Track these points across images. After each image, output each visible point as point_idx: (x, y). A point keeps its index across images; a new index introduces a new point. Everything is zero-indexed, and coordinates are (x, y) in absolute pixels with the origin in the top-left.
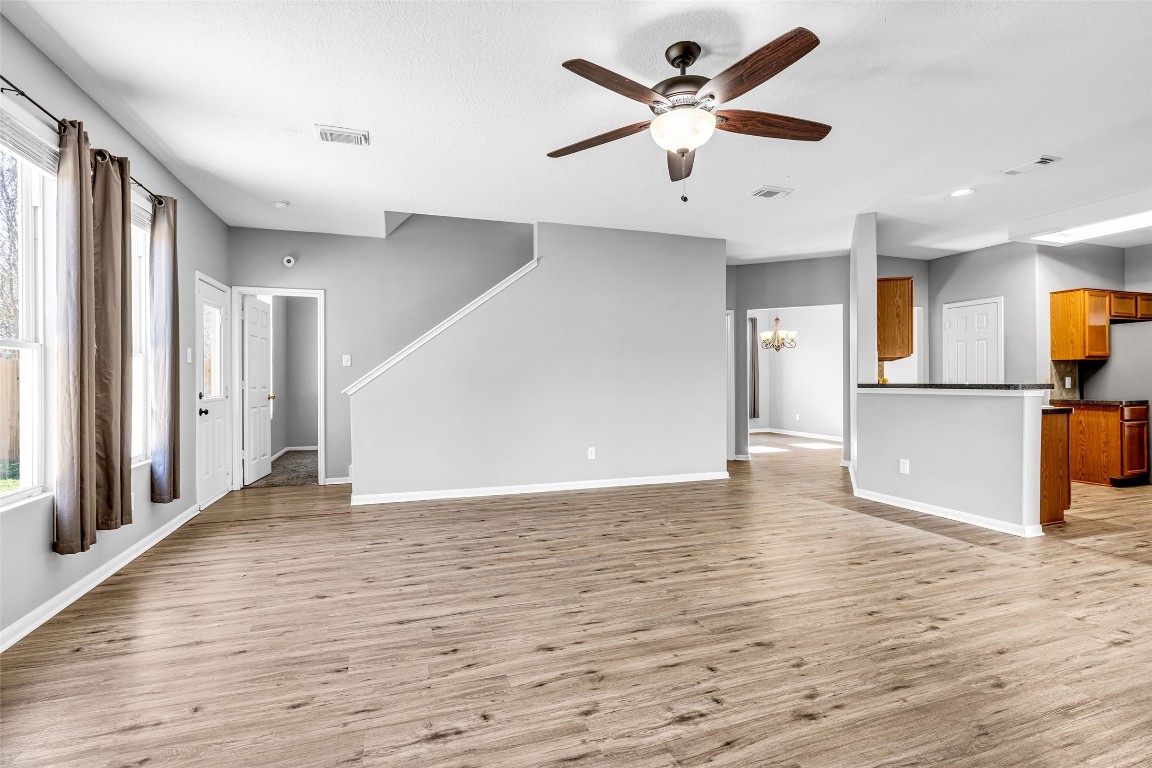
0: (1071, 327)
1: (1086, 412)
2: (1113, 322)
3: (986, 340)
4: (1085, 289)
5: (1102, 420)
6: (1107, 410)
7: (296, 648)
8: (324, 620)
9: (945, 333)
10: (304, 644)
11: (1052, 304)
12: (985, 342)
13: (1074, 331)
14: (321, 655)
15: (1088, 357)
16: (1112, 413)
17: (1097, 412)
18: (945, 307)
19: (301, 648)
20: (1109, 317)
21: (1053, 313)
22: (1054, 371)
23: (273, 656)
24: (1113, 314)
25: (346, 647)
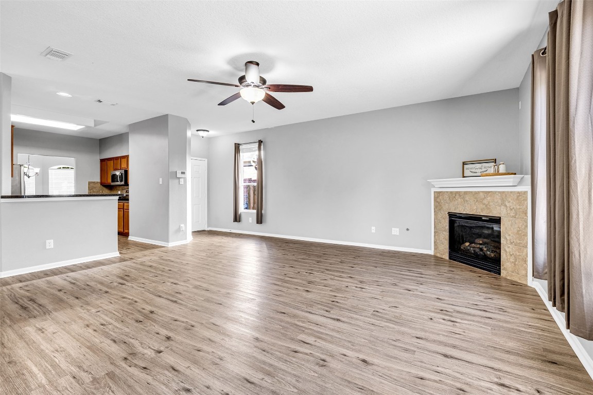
7: (391, 328)
8: (372, 339)
10: (386, 329)
14: (381, 320)
19: (388, 327)
23: (403, 329)
25: (369, 319)
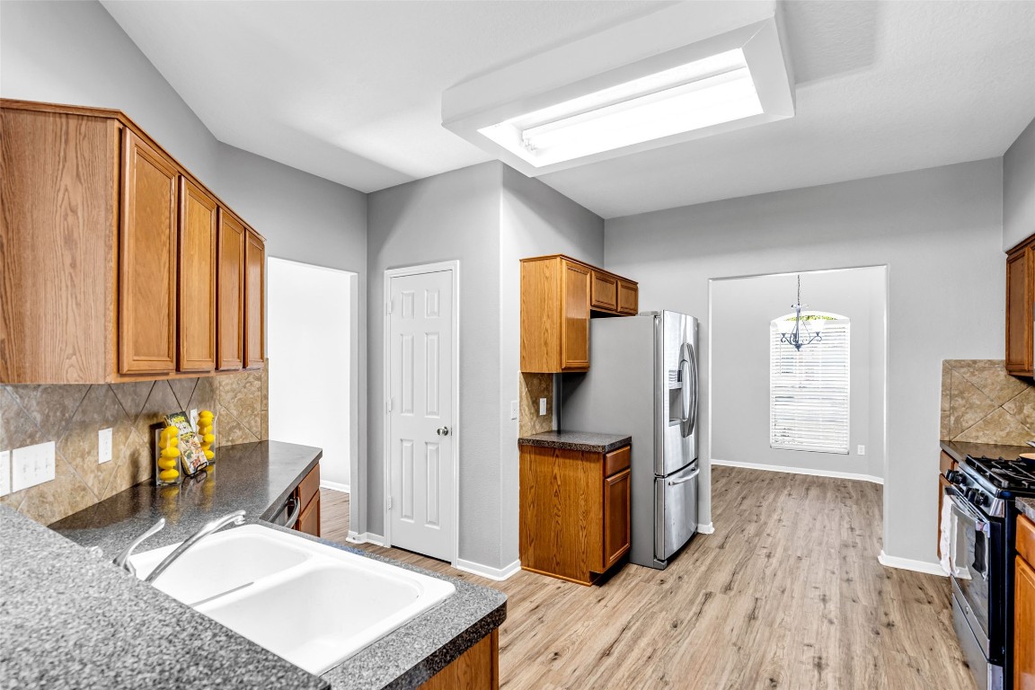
0: (545, 318)
1: (561, 460)
2: (594, 315)
3: (438, 333)
4: (562, 257)
5: (581, 474)
6: (587, 460)
9: (386, 319)
11: (523, 278)
12: (435, 337)
13: (548, 327)
15: (565, 369)
16: (592, 465)
17: (575, 462)
18: (388, 273)
20: (589, 308)
21: (525, 293)
22: (525, 390)
24: (594, 303)
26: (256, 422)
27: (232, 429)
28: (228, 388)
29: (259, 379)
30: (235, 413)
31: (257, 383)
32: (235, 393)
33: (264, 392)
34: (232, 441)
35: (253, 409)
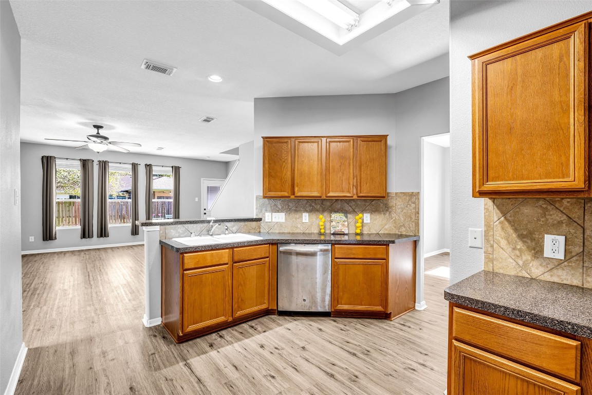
26: (412, 225)
27: (401, 226)
28: (399, 207)
29: (414, 203)
30: (402, 219)
31: (413, 205)
32: (402, 209)
33: (417, 210)
34: (401, 232)
35: (411, 218)
